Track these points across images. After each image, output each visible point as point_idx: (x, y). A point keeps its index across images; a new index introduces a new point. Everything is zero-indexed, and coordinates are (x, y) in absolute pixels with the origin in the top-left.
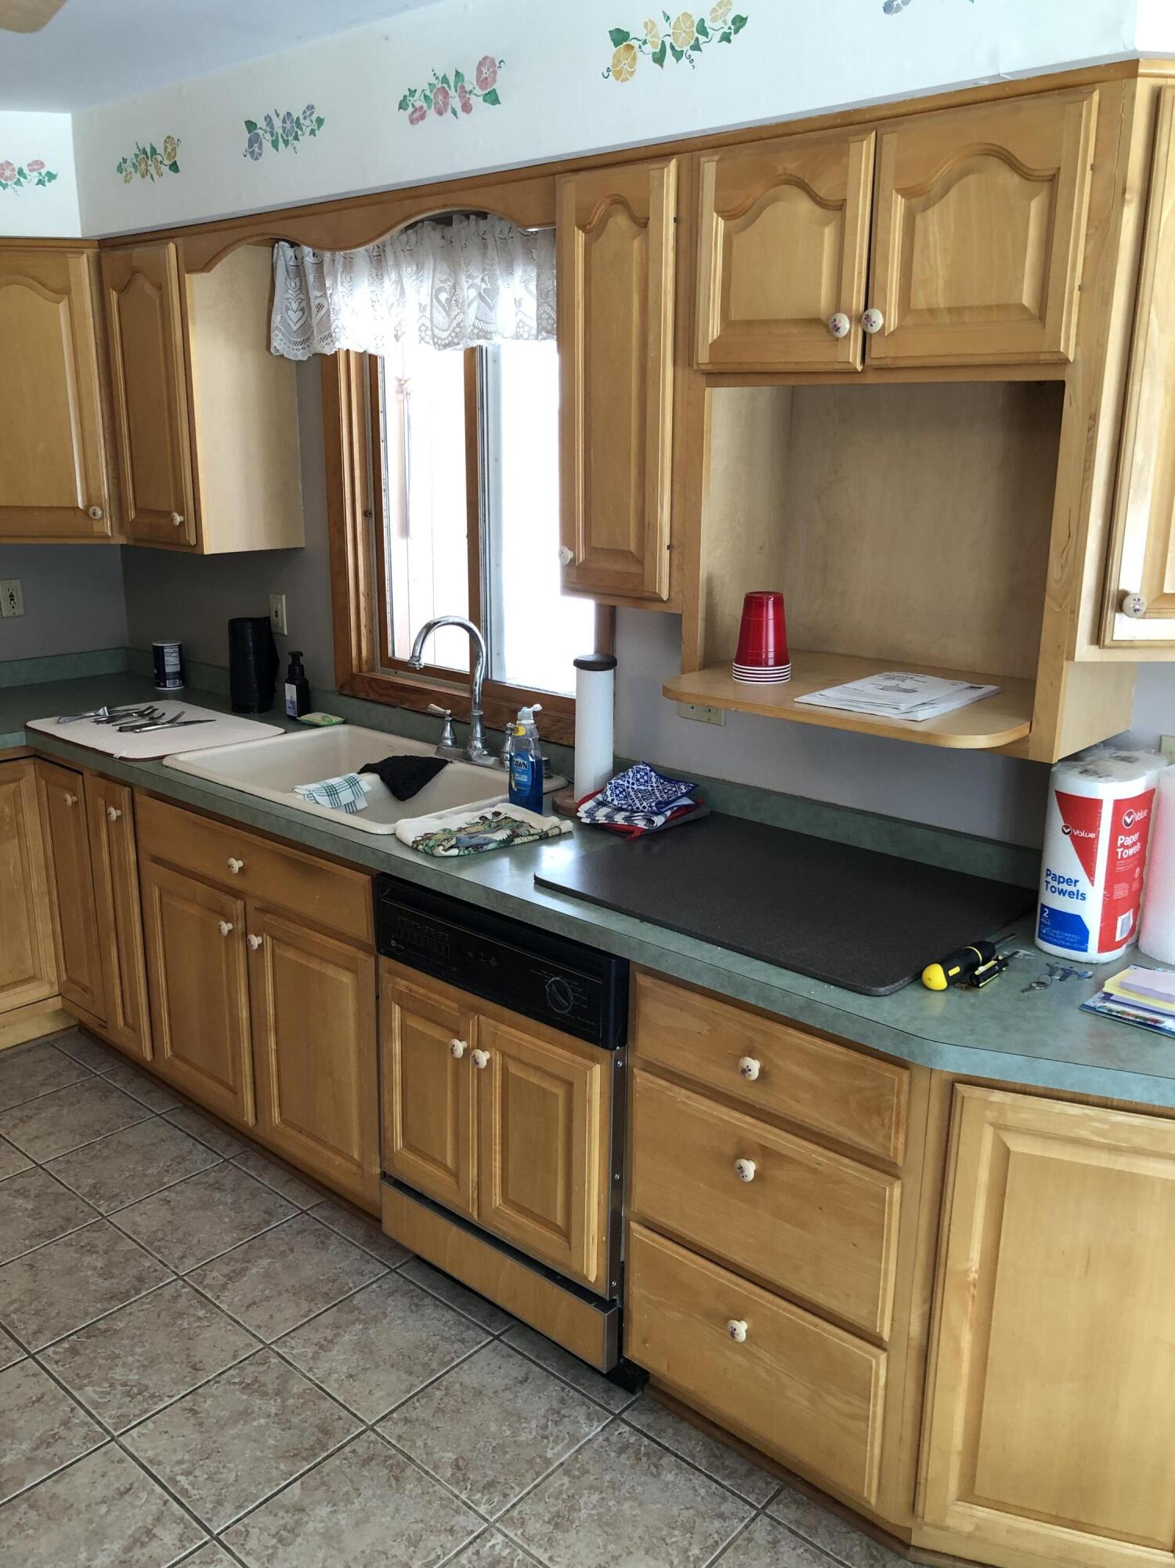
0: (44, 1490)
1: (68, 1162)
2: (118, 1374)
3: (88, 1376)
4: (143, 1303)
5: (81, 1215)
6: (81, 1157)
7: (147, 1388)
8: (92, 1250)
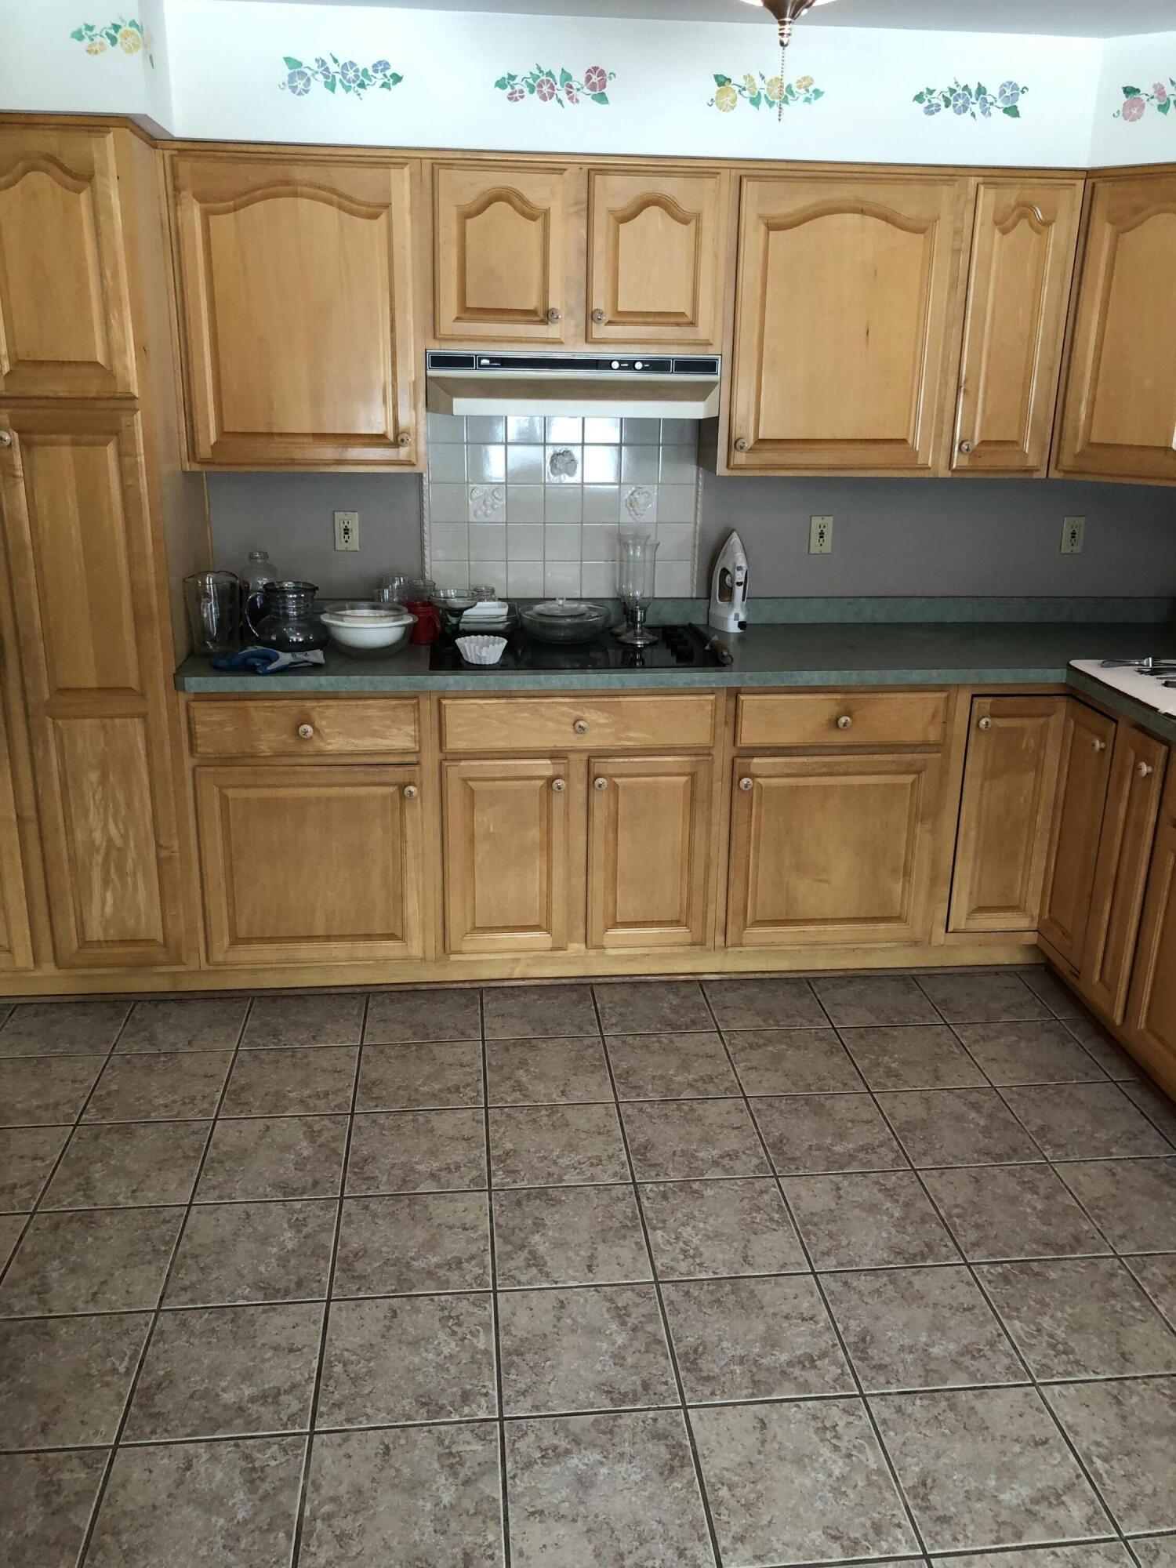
0: (964, 1398)
1: (1020, 1094)
2: (1046, 1322)
3: (1017, 1310)
4: (1078, 1265)
5: (1027, 1151)
6: (1033, 1095)
7: (1073, 1352)
8: (1034, 1190)
